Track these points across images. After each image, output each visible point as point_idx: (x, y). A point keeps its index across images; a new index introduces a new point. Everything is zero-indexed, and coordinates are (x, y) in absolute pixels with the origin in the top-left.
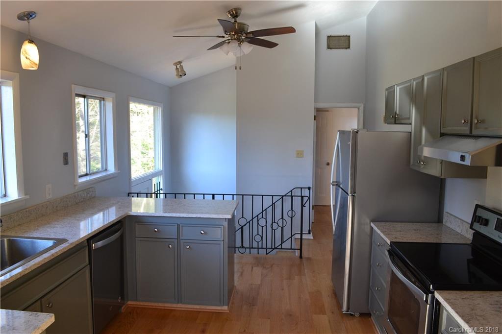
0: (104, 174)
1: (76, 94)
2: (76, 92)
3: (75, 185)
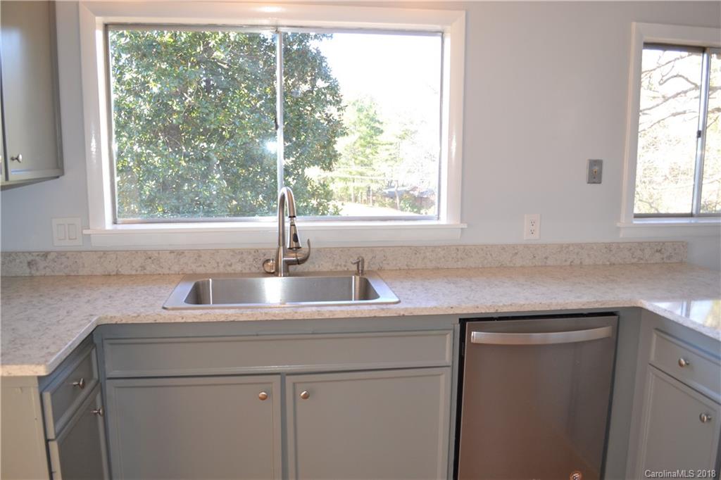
3: (619, 228)
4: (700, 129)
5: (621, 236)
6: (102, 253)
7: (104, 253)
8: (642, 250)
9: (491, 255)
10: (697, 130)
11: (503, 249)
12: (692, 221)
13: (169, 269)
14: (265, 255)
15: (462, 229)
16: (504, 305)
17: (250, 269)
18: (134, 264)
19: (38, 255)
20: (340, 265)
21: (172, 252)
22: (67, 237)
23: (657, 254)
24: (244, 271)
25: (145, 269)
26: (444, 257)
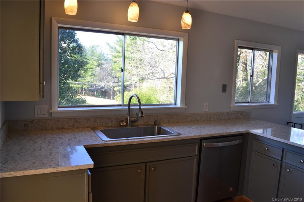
0: (267, 104)
1: (239, 46)
2: (239, 45)
3: (231, 107)
4: (252, 74)
5: (231, 109)
6: (57, 120)
7: (58, 120)
8: (238, 114)
9: (194, 117)
10: (250, 75)
11: (198, 115)
12: (249, 104)
13: (84, 126)
14: (120, 119)
15: (185, 108)
16: (214, 134)
17: (114, 125)
18: (70, 124)
19: (29, 122)
20: (146, 122)
21: (85, 119)
22: (41, 114)
23: (242, 115)
24: (112, 125)
25: (74, 126)
26: (180, 118)
